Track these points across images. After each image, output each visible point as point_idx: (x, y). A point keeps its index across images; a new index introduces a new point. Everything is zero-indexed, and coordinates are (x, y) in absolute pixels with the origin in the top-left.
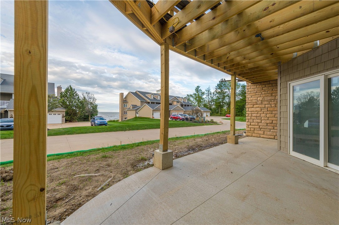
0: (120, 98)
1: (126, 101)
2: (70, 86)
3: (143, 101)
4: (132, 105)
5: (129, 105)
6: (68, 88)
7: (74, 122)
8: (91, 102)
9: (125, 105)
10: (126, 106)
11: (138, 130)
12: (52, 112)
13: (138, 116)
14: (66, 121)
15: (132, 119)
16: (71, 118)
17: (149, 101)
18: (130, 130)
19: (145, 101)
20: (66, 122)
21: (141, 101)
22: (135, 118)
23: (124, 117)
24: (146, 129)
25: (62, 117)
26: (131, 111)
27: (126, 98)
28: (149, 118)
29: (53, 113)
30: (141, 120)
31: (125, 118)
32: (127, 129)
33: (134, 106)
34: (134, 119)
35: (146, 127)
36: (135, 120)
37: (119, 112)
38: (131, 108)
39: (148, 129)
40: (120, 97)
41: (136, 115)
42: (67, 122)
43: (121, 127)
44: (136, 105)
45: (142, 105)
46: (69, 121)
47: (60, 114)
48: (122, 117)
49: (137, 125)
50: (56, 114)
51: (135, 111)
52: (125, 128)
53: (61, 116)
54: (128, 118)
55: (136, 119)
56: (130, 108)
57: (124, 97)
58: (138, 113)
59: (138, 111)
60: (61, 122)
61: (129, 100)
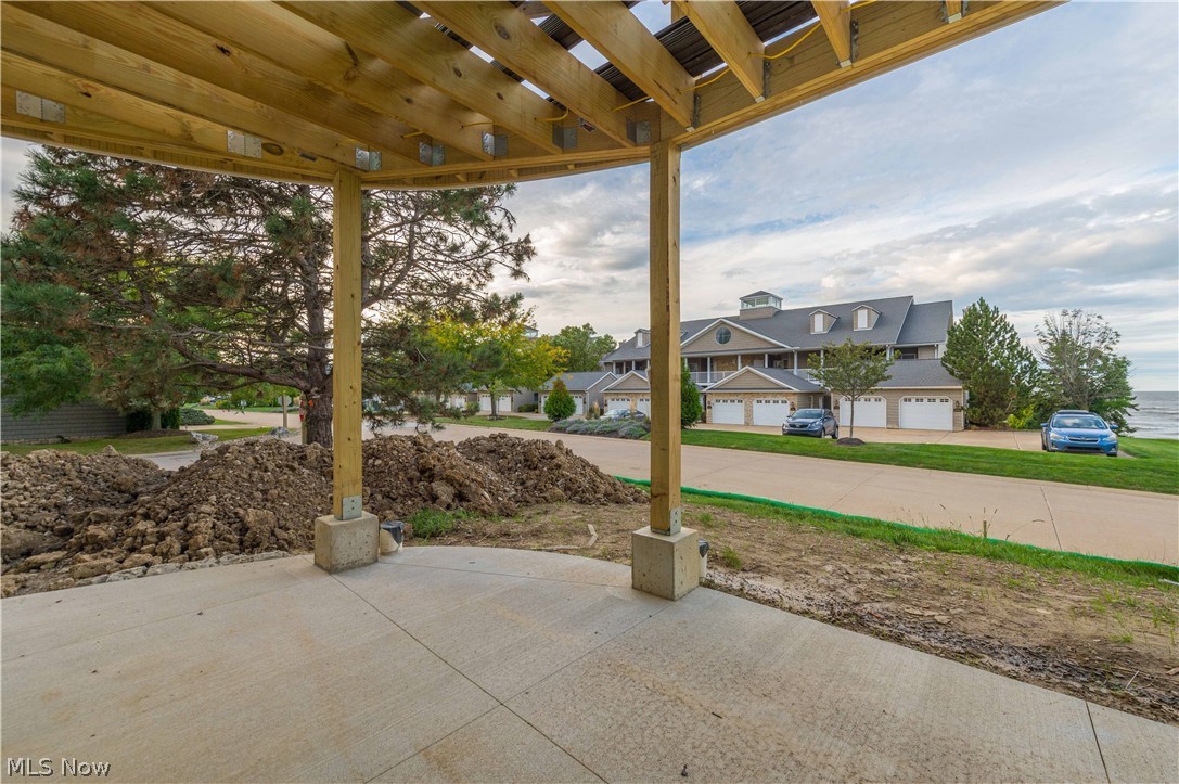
2: (981, 299)
6: (975, 309)
7: (995, 429)
12: (872, 392)
14: (970, 425)
16: (982, 413)
20: (966, 428)
25: (955, 410)
29: (873, 397)
42: (970, 429)
46: (977, 424)
47: (947, 401)
50: (922, 400)
53: (950, 406)
60: (951, 428)
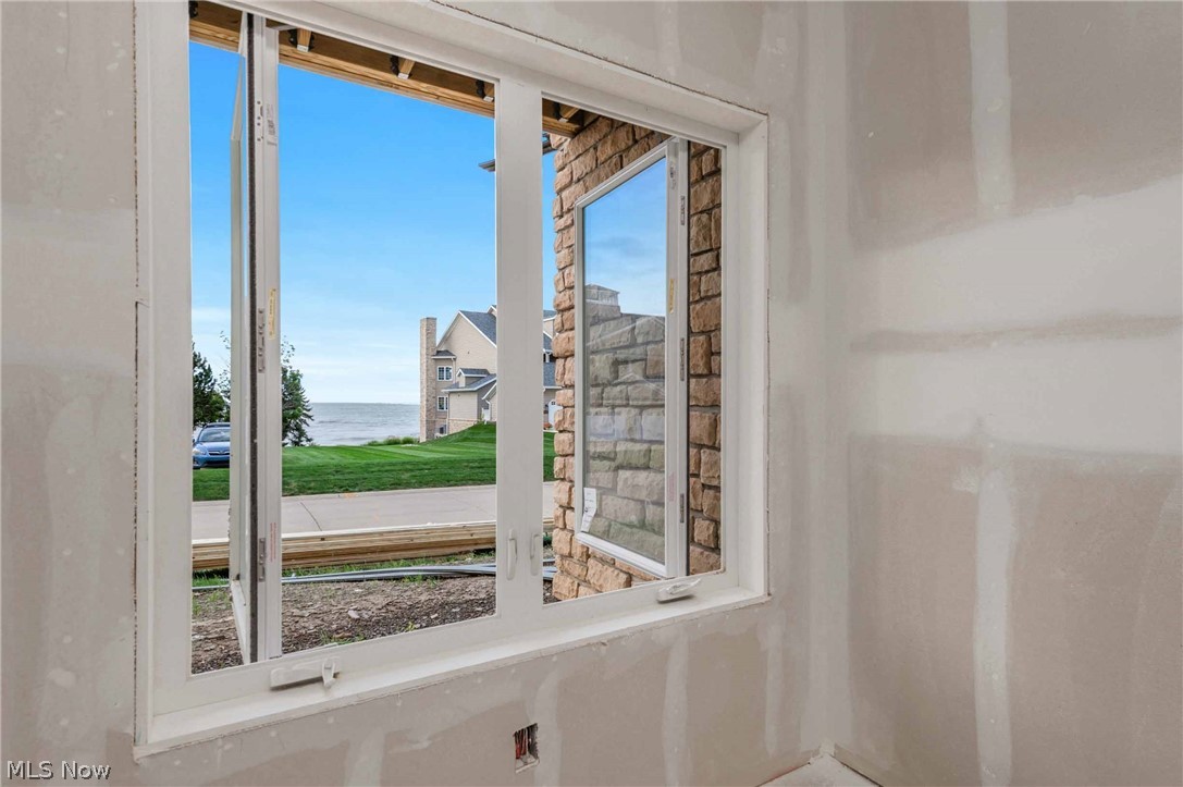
0: (421, 340)
1: (447, 352)
4: (465, 371)
5: (456, 373)
9: (441, 370)
10: (447, 376)
13: (486, 417)
22: (474, 427)
23: (439, 424)
26: (462, 395)
27: (446, 339)
31: (442, 431)
33: (476, 376)
34: (473, 434)
37: (418, 402)
38: (462, 383)
40: (422, 335)
41: (479, 415)
44: (485, 371)
48: (430, 431)
51: (475, 397)
54: (453, 429)
56: (457, 385)
57: (439, 337)
58: (486, 407)
59: (488, 399)
61: (459, 348)
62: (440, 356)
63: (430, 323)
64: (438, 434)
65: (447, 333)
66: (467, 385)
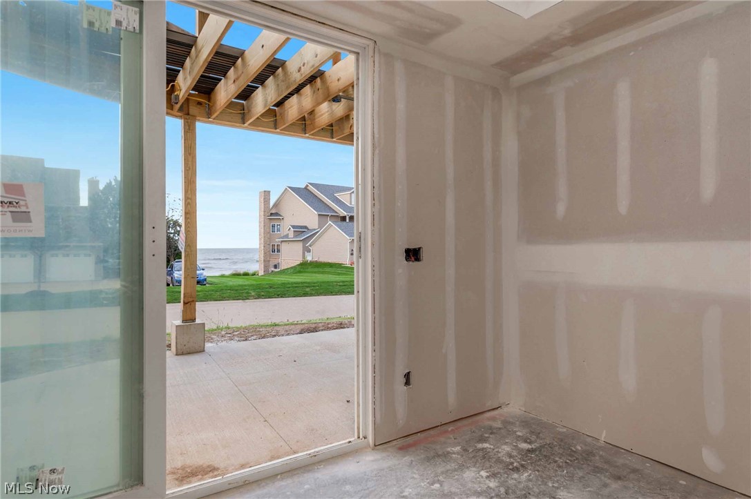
0: (260, 206)
1: (277, 214)
3: (326, 214)
4: (293, 227)
5: (286, 228)
6: (111, 182)
8: (175, 218)
9: (273, 226)
10: (278, 230)
11: (282, 297)
13: (309, 258)
15: (292, 268)
17: (343, 213)
18: (259, 297)
19: (330, 214)
21: (319, 215)
22: (301, 264)
23: (273, 262)
24: (305, 295)
25: (96, 263)
26: (290, 243)
27: (276, 205)
28: (339, 266)
30: (316, 270)
31: (275, 267)
32: (253, 294)
33: (300, 230)
34: (298, 269)
35: (308, 289)
36: (300, 272)
37: (258, 247)
38: (291, 235)
39: (311, 295)
40: (260, 202)
41: (304, 256)
43: (236, 290)
44: (306, 227)
45: (320, 226)
47: (90, 256)
48: (266, 262)
49: (283, 284)
51: (301, 244)
52: (248, 293)
54: (283, 266)
55: (304, 266)
56: (287, 236)
57: (272, 204)
58: (309, 251)
59: (310, 246)
61: (286, 211)
62: (272, 216)
63: (267, 194)
64: (273, 269)
65: (277, 201)
66: (295, 236)
